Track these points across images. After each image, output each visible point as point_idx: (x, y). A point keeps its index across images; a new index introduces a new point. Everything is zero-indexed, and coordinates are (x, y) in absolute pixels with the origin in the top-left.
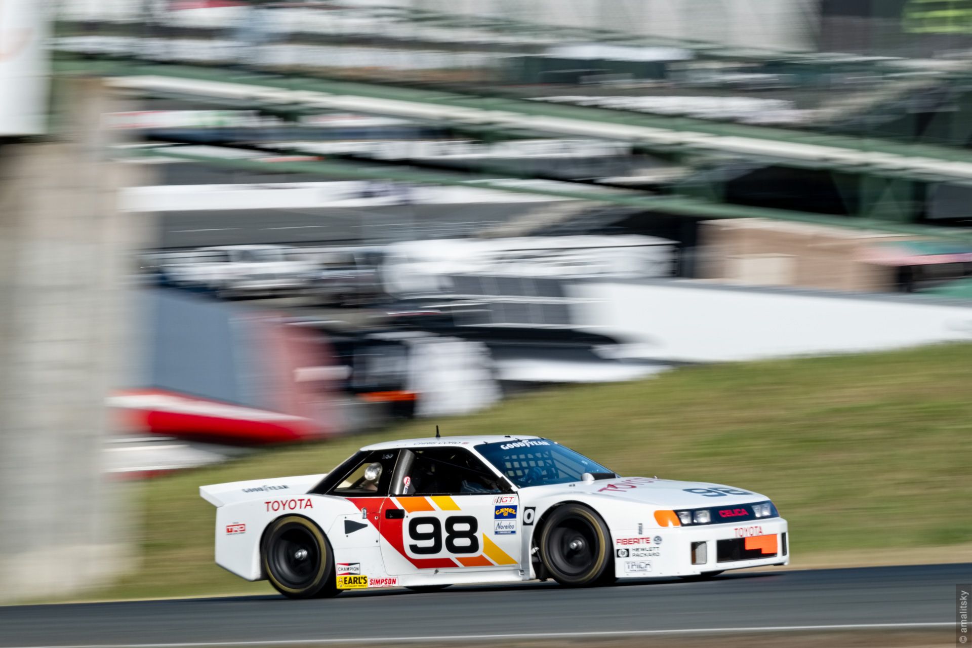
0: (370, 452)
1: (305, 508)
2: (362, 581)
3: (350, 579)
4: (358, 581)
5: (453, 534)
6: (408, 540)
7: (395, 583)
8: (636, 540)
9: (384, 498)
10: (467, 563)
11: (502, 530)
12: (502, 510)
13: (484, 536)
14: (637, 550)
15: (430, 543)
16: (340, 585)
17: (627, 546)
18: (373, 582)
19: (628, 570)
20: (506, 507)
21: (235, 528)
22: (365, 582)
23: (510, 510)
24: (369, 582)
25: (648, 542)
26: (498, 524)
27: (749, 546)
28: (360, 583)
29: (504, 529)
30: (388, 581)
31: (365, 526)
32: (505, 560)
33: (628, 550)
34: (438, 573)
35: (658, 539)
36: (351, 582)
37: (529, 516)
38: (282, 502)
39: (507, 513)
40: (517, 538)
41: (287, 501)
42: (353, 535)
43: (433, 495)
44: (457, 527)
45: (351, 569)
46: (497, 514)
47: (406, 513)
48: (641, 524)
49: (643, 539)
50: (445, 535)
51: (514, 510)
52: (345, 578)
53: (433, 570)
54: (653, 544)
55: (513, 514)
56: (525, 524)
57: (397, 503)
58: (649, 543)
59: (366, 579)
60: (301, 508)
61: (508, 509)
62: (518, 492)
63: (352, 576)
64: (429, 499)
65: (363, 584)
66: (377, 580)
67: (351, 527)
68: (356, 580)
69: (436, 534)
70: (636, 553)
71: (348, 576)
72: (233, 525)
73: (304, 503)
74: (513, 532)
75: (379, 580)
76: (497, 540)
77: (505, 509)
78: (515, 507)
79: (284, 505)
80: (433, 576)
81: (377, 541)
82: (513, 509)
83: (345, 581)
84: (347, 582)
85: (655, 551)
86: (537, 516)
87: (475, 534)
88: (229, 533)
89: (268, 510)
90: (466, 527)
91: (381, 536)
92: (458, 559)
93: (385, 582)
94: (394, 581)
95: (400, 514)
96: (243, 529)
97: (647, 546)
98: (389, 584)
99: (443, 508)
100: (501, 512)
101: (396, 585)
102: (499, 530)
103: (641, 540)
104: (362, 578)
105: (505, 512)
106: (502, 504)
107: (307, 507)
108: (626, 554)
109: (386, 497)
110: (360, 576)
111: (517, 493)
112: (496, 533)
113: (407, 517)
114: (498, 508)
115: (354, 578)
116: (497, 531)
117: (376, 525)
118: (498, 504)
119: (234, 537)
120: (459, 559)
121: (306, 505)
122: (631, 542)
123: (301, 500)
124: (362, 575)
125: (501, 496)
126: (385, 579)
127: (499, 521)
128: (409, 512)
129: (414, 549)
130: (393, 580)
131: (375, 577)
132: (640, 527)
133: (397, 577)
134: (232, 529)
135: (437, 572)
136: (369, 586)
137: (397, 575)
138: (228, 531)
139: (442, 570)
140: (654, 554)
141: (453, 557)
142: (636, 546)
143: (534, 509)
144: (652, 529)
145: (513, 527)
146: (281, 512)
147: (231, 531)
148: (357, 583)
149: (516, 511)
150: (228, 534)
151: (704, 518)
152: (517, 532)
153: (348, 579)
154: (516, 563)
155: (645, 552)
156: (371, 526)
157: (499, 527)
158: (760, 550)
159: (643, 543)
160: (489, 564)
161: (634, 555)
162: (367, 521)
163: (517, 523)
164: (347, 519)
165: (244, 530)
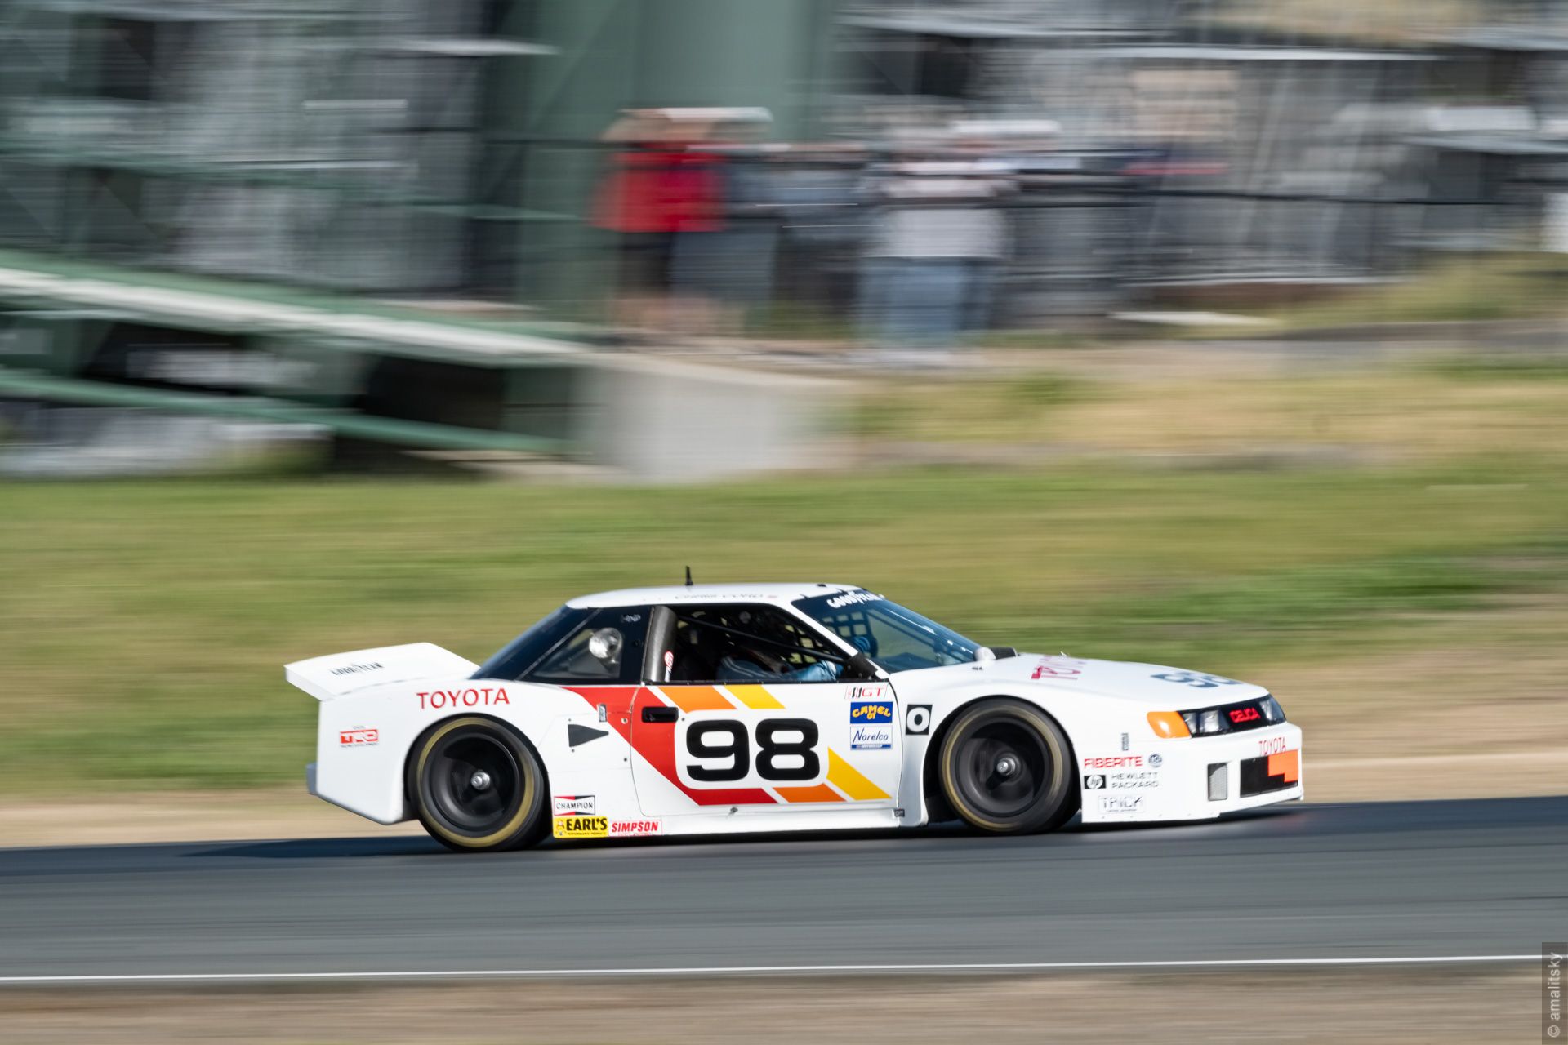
0: (591, 610)
1: (495, 703)
2: (599, 826)
3: (577, 821)
4: (591, 826)
5: (771, 749)
6: (684, 758)
7: (656, 829)
8: (1118, 761)
9: (634, 689)
10: (792, 796)
11: (866, 742)
12: (864, 710)
13: (831, 753)
14: (1120, 776)
15: (728, 763)
16: (559, 832)
17: (1103, 771)
18: (617, 827)
19: (1103, 810)
20: (873, 704)
21: (356, 736)
22: (603, 827)
23: (880, 710)
24: (610, 827)
25: (1139, 763)
26: (858, 732)
27: (1273, 771)
28: (594, 828)
29: (870, 741)
30: (643, 826)
31: (605, 734)
32: (867, 792)
33: (1103, 777)
34: (736, 813)
35: (1155, 758)
36: (580, 829)
37: (918, 720)
38: (450, 693)
39: (874, 714)
40: (895, 756)
41: (459, 692)
42: (582, 748)
43: (728, 683)
44: (778, 737)
45: (579, 805)
46: (855, 715)
47: (681, 713)
48: (1127, 734)
49: (1131, 758)
50: (755, 749)
51: (887, 710)
52: (568, 821)
53: (728, 808)
54: (1146, 767)
55: (885, 716)
56: (909, 732)
57: (664, 696)
58: (1140, 765)
59: (605, 822)
60: (487, 703)
61: (875, 707)
62: (890, 680)
63: (581, 818)
64: (722, 690)
65: (599, 830)
66: (624, 824)
67: (579, 735)
68: (588, 824)
69: (740, 749)
70: (1118, 781)
71: (574, 818)
72: (353, 730)
73: (492, 696)
74: (886, 746)
75: (629, 825)
76: (855, 759)
77: (871, 707)
78: (889, 705)
79: (454, 699)
80: (727, 817)
81: (625, 760)
82: (886, 707)
83: (568, 824)
84: (572, 827)
85: (1151, 779)
86: (935, 721)
87: (813, 749)
88: (345, 744)
89: (423, 707)
90: (797, 737)
91: (633, 750)
92: (777, 789)
93: (638, 827)
94: (655, 827)
95: (669, 716)
96: (372, 737)
97: (1138, 771)
98: (646, 830)
99: (753, 705)
100: (862, 713)
101: (659, 832)
102: (857, 742)
103: (1127, 761)
104: (598, 820)
105: (871, 712)
106: (862, 699)
107: (498, 702)
108: (1101, 783)
109: (638, 686)
110: (595, 817)
111: (887, 680)
112: (854, 747)
113: (683, 719)
114: (855, 706)
115: (584, 821)
116: (855, 743)
117: (624, 732)
118: (857, 700)
119: (352, 751)
120: (779, 790)
121: (498, 699)
122: (1109, 765)
123: (486, 691)
124: (599, 815)
125: (858, 685)
126: (638, 822)
127: (859, 727)
128: (687, 710)
129: (696, 772)
130: (653, 824)
131: (622, 819)
132: (1123, 739)
133: (661, 820)
134: (351, 738)
135: (734, 810)
136: (609, 833)
137: (661, 816)
138: (343, 740)
139: (743, 809)
140: (1148, 784)
141: (769, 786)
142: (1118, 770)
143: (929, 708)
144: (1145, 742)
145: (886, 737)
146: (449, 710)
147: (351, 741)
148: (589, 829)
149: (890, 711)
150: (343, 746)
151: (1211, 724)
152: (894, 746)
153: (573, 823)
154: (887, 796)
155: (1133, 780)
156: (615, 736)
157: (859, 739)
158: (1282, 776)
159: (1130, 765)
160: (836, 798)
161: (1114, 785)
162: (605, 726)
163: (893, 731)
164: (572, 723)
165: (376, 740)
